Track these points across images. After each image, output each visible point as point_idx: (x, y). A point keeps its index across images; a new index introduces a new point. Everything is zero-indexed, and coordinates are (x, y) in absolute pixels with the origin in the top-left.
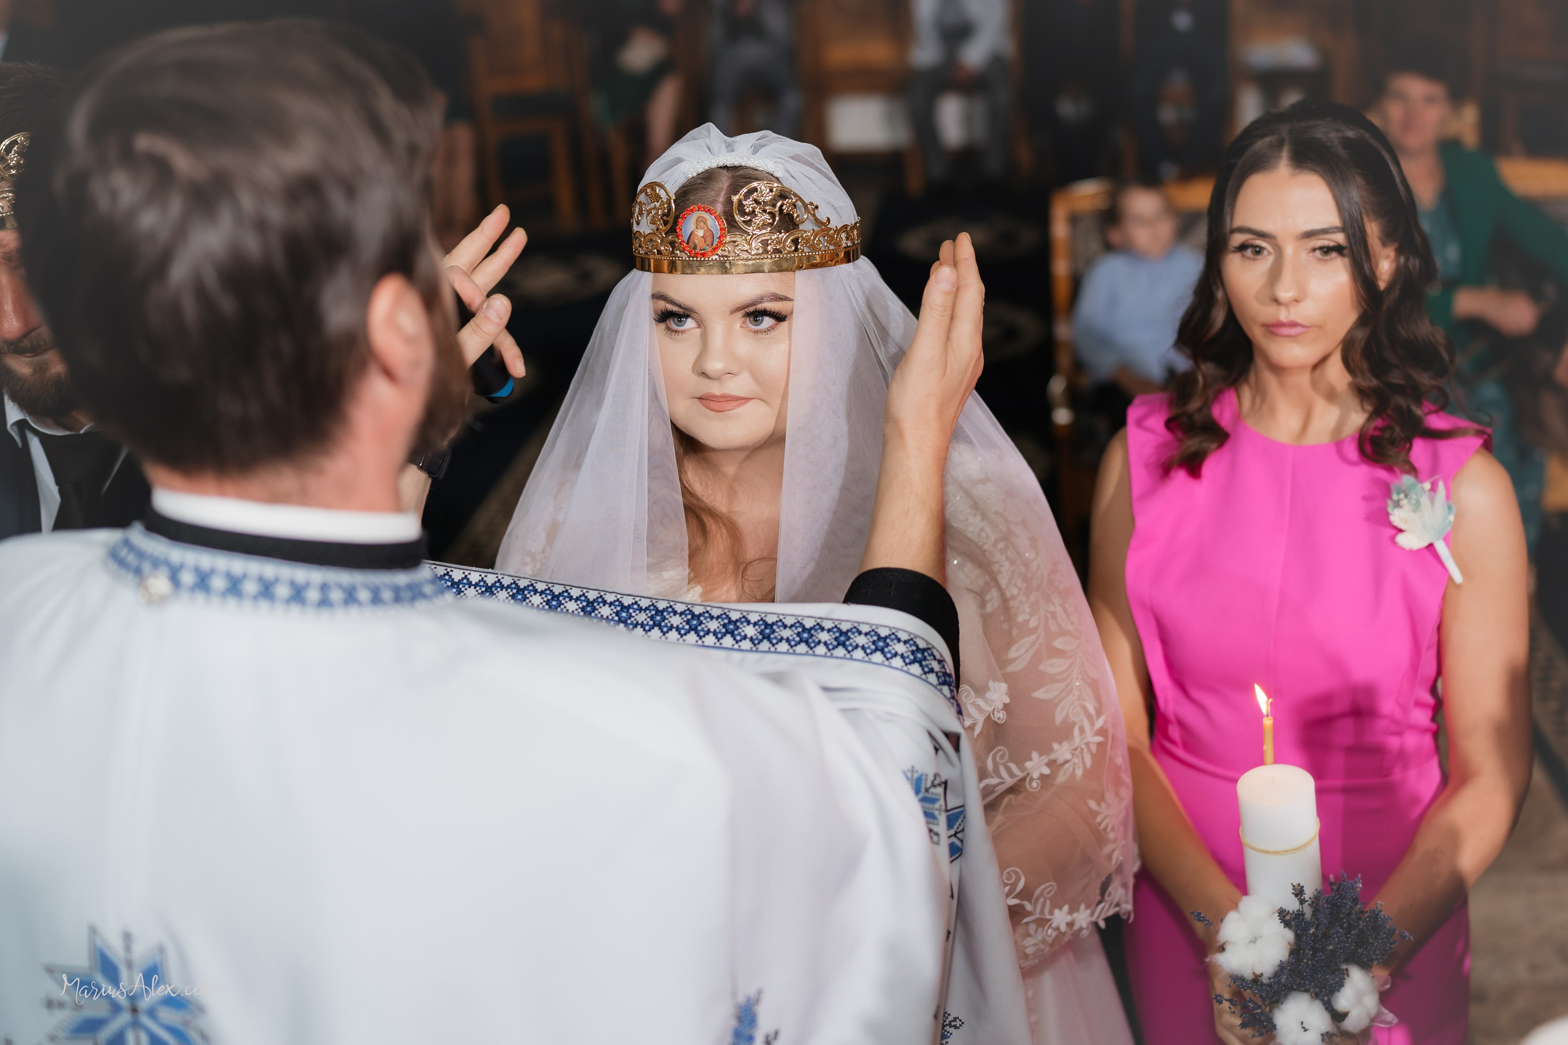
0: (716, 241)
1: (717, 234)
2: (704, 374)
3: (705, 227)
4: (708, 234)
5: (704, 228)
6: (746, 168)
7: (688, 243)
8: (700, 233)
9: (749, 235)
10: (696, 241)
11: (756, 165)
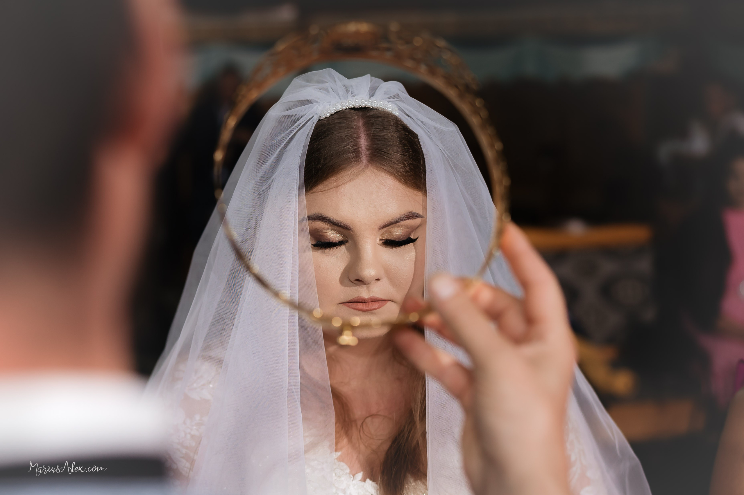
11: (378, 106)
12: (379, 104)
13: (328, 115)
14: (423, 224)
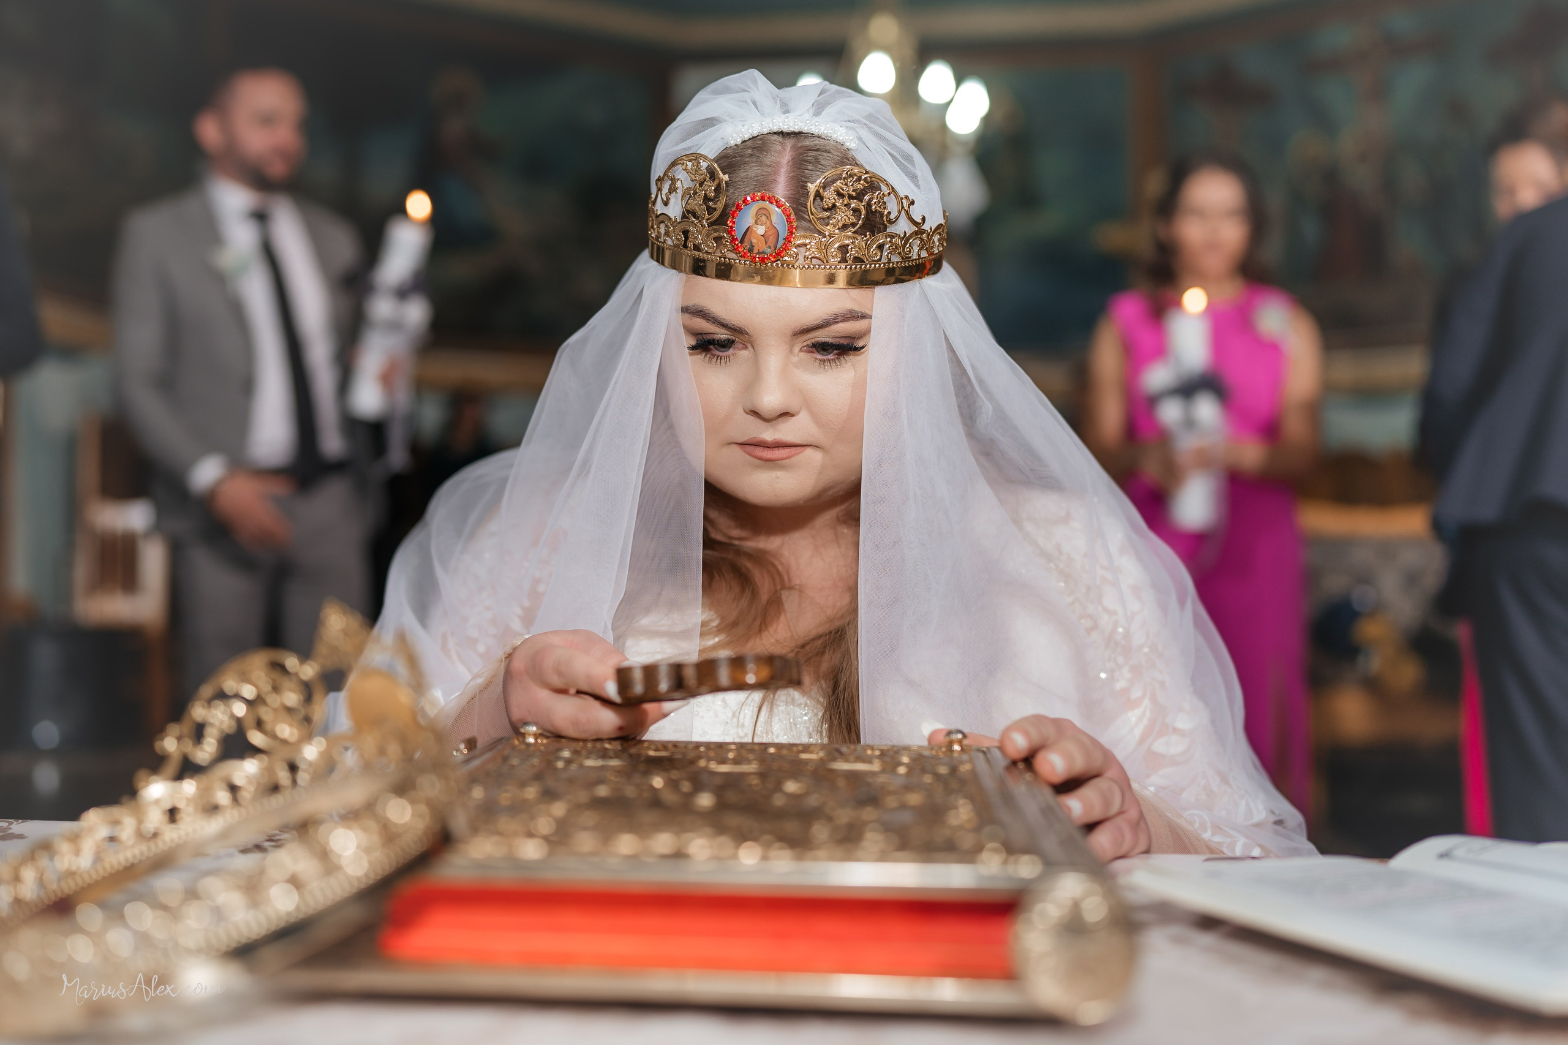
0: (781, 242)
1: (784, 234)
2: (755, 413)
3: (768, 222)
4: (770, 233)
5: (765, 223)
6: (811, 136)
7: (742, 241)
8: (761, 230)
9: (825, 237)
10: (754, 241)
11: (822, 131)
12: (823, 129)
13: (739, 141)
14: (866, 333)
